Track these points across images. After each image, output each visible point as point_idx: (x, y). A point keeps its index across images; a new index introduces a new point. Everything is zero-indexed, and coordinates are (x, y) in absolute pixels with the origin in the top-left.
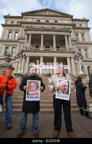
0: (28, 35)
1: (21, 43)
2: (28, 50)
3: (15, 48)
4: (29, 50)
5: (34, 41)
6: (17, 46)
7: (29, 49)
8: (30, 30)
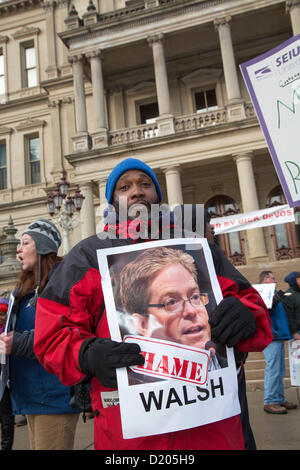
0: (85, 62)
1: (61, 104)
2: (98, 152)
3: (36, 136)
4: (104, 145)
5: (126, 81)
6: (44, 124)
7: (101, 140)
8: (91, 33)
